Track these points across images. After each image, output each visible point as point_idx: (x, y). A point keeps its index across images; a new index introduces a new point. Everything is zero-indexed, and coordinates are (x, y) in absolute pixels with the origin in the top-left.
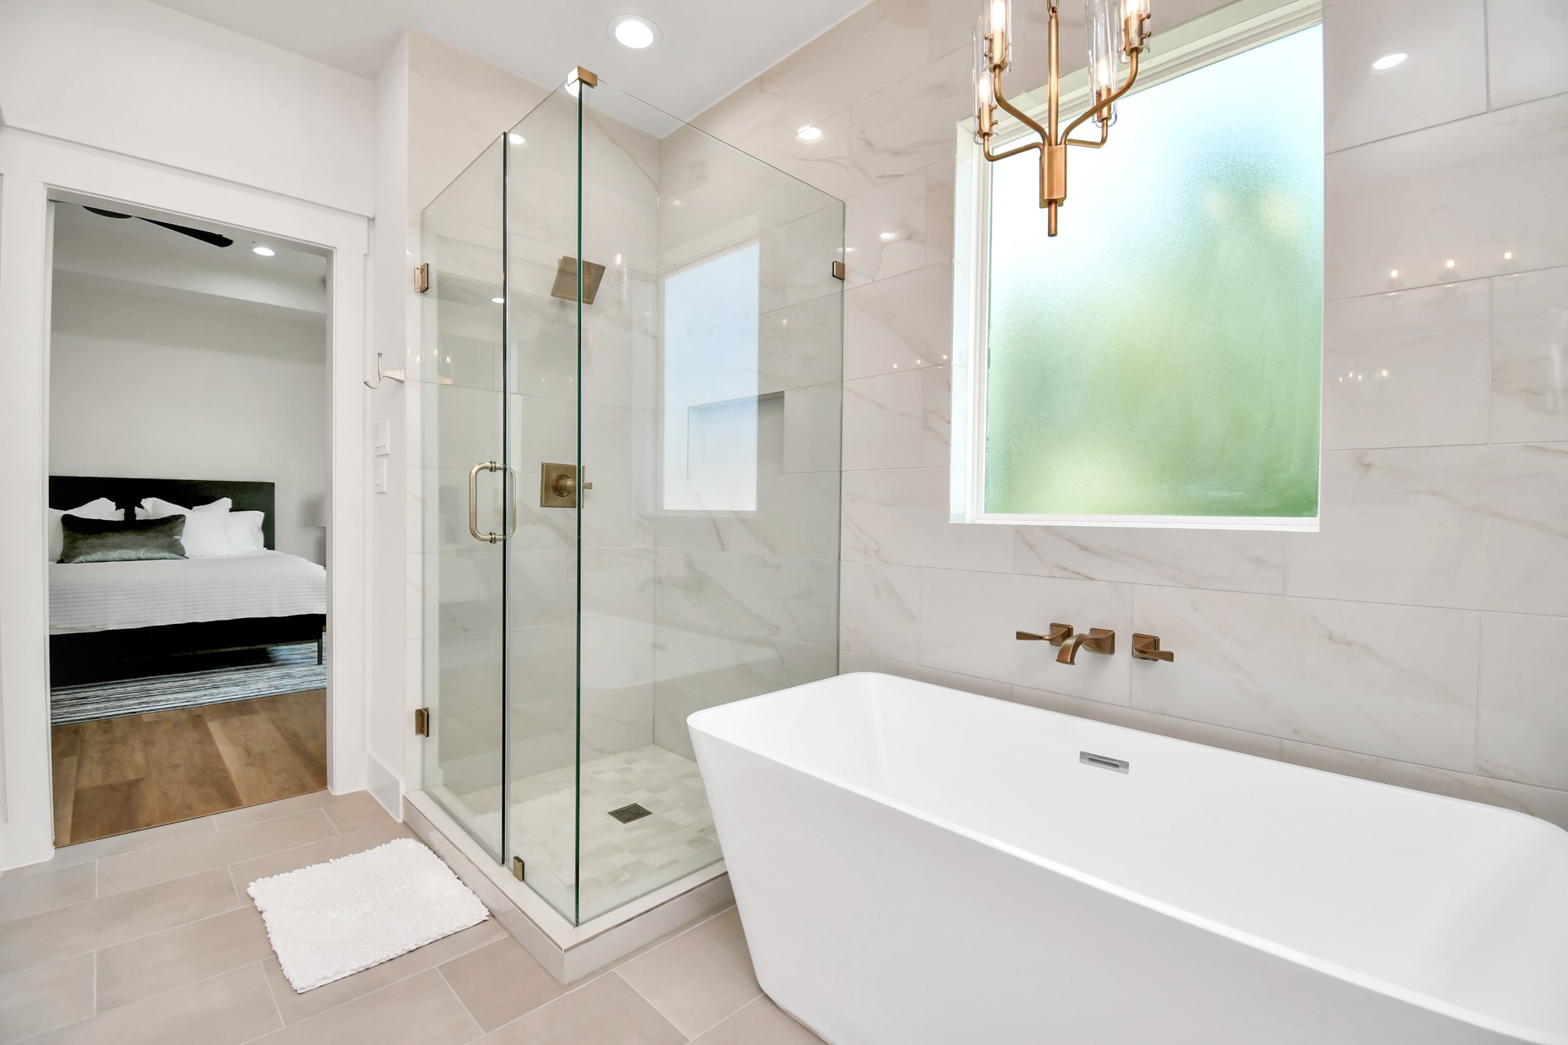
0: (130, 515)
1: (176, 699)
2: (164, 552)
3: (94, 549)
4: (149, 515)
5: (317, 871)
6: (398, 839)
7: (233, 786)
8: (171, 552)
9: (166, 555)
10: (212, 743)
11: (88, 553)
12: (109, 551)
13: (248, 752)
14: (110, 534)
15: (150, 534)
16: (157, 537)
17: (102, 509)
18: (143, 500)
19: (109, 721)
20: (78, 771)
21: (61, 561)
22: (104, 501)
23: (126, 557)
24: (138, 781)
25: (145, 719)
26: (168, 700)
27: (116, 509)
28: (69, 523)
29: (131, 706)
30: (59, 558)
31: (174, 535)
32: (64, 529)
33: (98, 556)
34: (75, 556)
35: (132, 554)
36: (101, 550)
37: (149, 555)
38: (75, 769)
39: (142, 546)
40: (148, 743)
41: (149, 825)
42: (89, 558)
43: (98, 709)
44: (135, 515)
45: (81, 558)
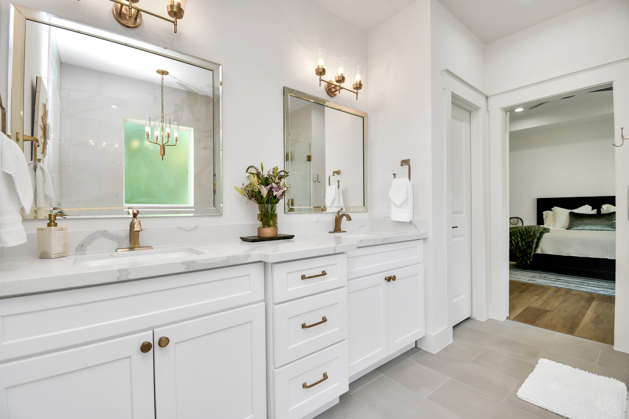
0: (599, 211)
1: (591, 289)
2: (608, 227)
3: (579, 225)
4: (605, 212)
5: (568, 369)
6: (615, 379)
7: (578, 326)
8: (611, 228)
9: (609, 229)
10: (587, 309)
11: (577, 226)
12: (585, 226)
13: (598, 317)
14: (586, 219)
15: (602, 220)
16: (605, 221)
17: (586, 209)
18: (603, 205)
19: (560, 289)
20: (535, 301)
21: (567, 229)
22: (587, 206)
23: (592, 229)
24: (548, 311)
25: (572, 292)
26: (588, 288)
27: (592, 210)
28: (572, 214)
29: (572, 287)
30: (567, 228)
31: (613, 220)
32: (570, 217)
33: (581, 228)
34: (573, 227)
35: (594, 228)
36: (582, 225)
37: (601, 228)
38: (534, 300)
39: (598, 224)
40: (565, 301)
41: (537, 325)
42: (577, 228)
43: (561, 284)
44: (601, 212)
45: (574, 228)
